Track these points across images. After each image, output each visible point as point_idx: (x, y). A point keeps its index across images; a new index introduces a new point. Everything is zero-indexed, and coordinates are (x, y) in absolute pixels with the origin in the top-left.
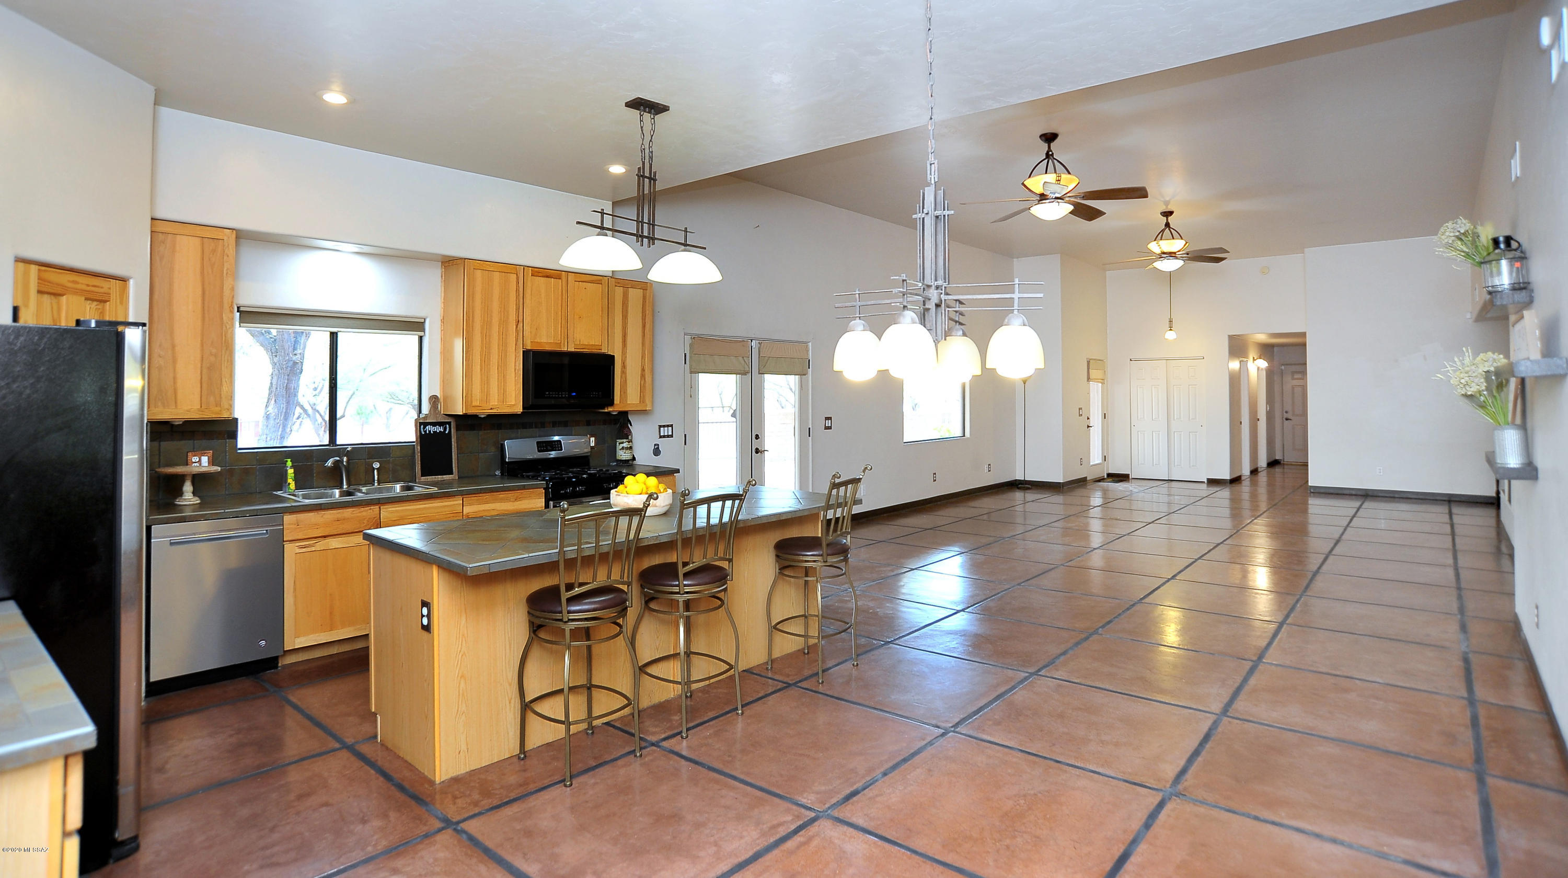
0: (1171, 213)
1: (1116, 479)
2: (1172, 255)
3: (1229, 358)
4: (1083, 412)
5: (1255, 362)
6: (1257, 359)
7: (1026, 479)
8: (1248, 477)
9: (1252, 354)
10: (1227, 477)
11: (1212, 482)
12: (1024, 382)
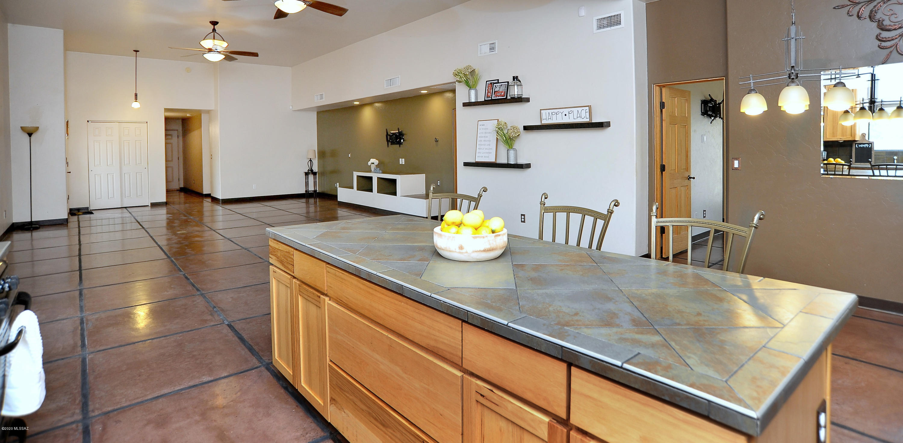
0: (217, 23)
3: (165, 122)
10: (164, 200)
11: (154, 205)
12: (30, 135)
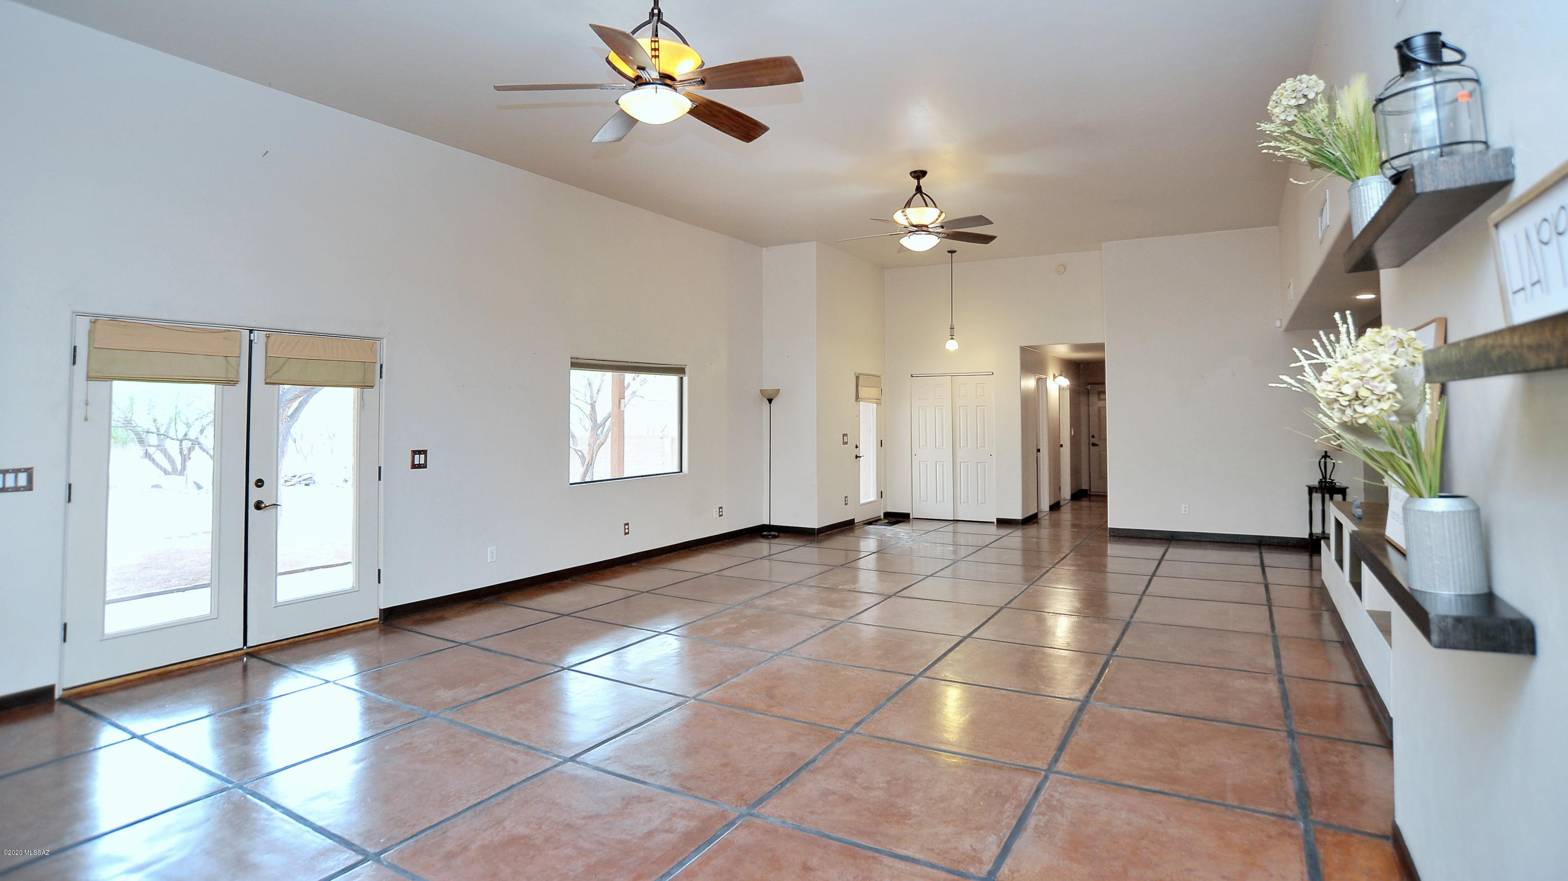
0: (924, 173)
1: (894, 520)
2: (921, 228)
3: (1021, 372)
4: (849, 439)
5: (1056, 379)
6: (1058, 376)
7: (771, 524)
8: (1047, 513)
9: (1052, 370)
10: (1018, 516)
11: (1002, 523)
12: (770, 401)
